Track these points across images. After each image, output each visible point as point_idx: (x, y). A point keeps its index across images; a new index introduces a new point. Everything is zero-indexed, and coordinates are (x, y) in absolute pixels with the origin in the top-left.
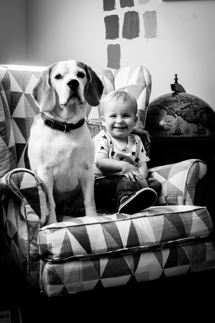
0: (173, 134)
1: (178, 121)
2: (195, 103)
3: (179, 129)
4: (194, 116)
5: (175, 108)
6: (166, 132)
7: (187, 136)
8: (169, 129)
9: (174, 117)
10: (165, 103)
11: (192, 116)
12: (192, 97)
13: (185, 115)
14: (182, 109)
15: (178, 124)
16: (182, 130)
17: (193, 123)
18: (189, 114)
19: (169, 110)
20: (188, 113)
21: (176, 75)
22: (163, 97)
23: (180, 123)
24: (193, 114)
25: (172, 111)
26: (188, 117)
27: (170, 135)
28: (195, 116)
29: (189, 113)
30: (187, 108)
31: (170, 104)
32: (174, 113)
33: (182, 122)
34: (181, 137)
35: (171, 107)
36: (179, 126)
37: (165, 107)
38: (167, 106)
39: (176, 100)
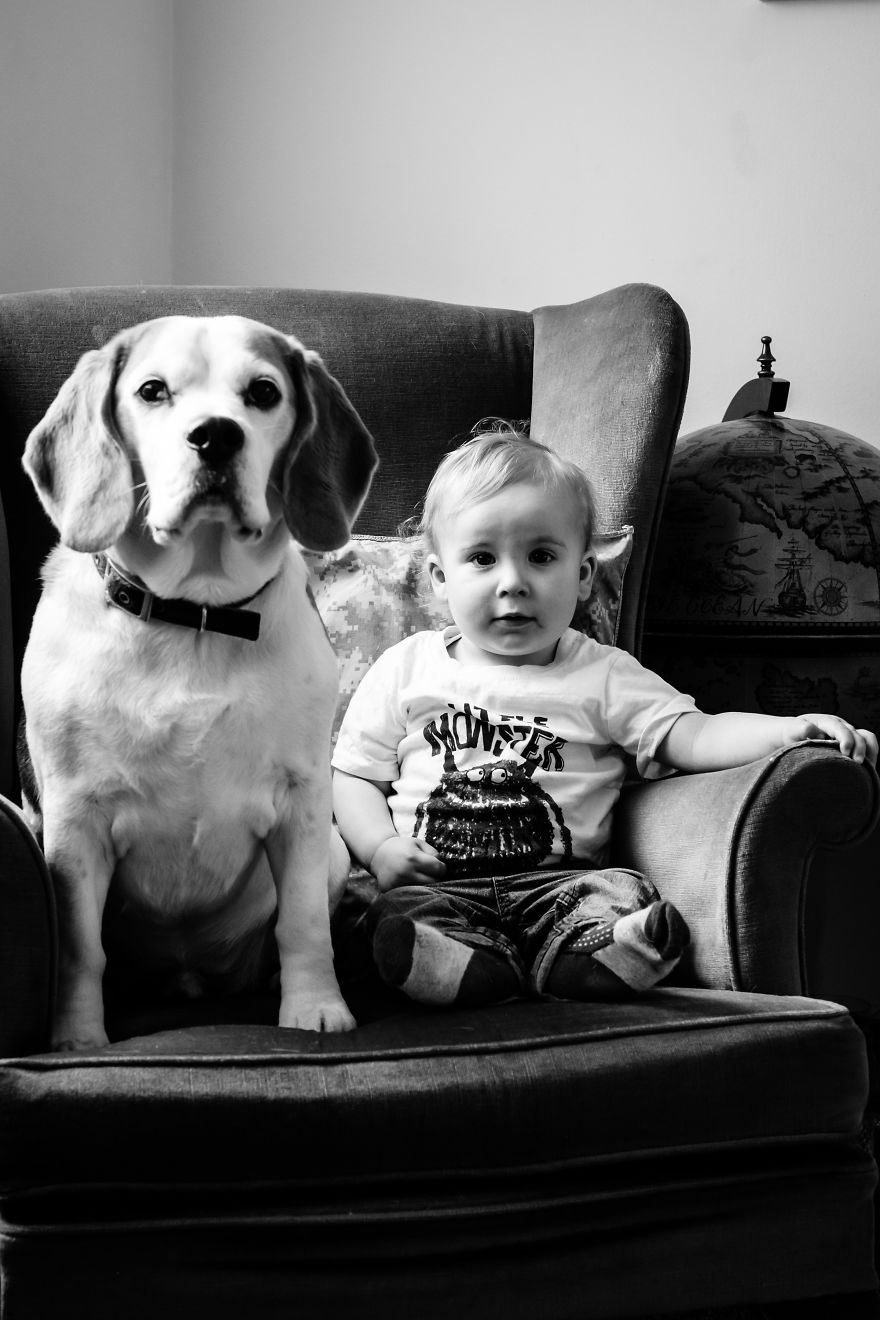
0: (771, 611)
1: (793, 552)
2: (862, 471)
3: (797, 585)
4: (861, 531)
5: (777, 492)
6: (735, 599)
7: (831, 619)
8: (752, 586)
9: (772, 531)
10: (728, 469)
11: (854, 527)
12: (842, 441)
13: (823, 526)
14: (807, 496)
15: (792, 564)
16: (809, 590)
17: (856, 562)
18: (836, 522)
19: (748, 501)
20: (834, 518)
21: (767, 341)
22: (716, 439)
23: (802, 560)
24: (858, 521)
25: (765, 507)
26: (835, 533)
27: (755, 614)
28: (864, 529)
29: (839, 516)
30: (829, 493)
31: (752, 474)
32: (771, 515)
33: (809, 558)
34: (807, 623)
35: (757, 488)
36: (796, 576)
37: (729, 486)
38: (737, 480)
39: (778, 455)
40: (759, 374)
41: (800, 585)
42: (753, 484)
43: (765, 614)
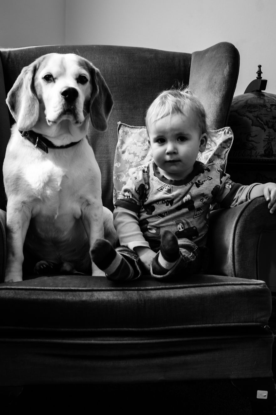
0: (261, 156)
1: (269, 136)
3: (270, 147)
5: (264, 116)
6: (250, 151)
8: (255, 147)
9: (262, 129)
10: (248, 108)
14: (274, 118)
15: (269, 140)
16: (274, 149)
19: (255, 119)
21: (260, 67)
22: (243, 99)
23: (272, 139)
25: (260, 121)
27: (256, 156)
31: (256, 110)
32: (262, 124)
33: (275, 138)
34: (273, 160)
35: (257, 115)
36: (270, 144)
37: (248, 114)
38: (251, 112)
39: (264, 104)
40: (257, 77)
41: (271, 147)
42: (256, 114)
43: (259, 157)
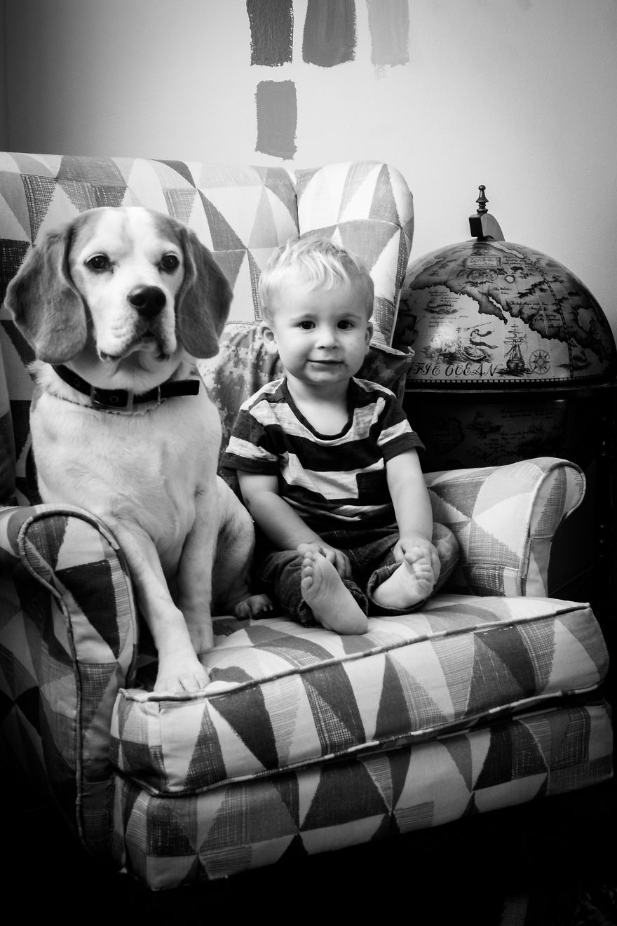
0: (502, 373)
1: (515, 333)
2: (553, 277)
3: (518, 355)
4: (557, 318)
5: (502, 293)
6: (477, 365)
7: (540, 377)
8: (489, 356)
9: (500, 319)
10: (468, 278)
11: (552, 315)
12: (538, 257)
13: (533, 315)
14: (522, 295)
15: (515, 341)
16: (526, 360)
17: (555, 338)
18: (542, 312)
19: (484, 299)
20: (540, 309)
21: (482, 189)
23: (521, 338)
24: (555, 311)
25: (495, 303)
26: (541, 319)
27: (492, 375)
28: (558, 316)
29: (542, 308)
30: (535, 292)
31: (484, 281)
32: (499, 308)
33: (525, 337)
34: (525, 380)
35: (488, 291)
36: (517, 348)
37: (469, 288)
38: (475, 284)
39: (500, 267)
40: (478, 211)
41: (520, 355)
42: (485, 288)
43: (498, 375)
